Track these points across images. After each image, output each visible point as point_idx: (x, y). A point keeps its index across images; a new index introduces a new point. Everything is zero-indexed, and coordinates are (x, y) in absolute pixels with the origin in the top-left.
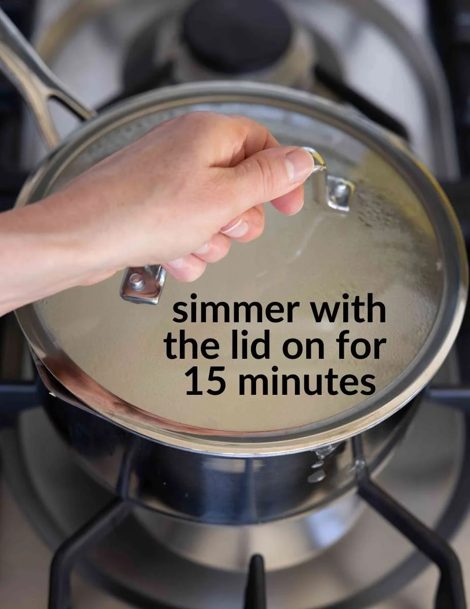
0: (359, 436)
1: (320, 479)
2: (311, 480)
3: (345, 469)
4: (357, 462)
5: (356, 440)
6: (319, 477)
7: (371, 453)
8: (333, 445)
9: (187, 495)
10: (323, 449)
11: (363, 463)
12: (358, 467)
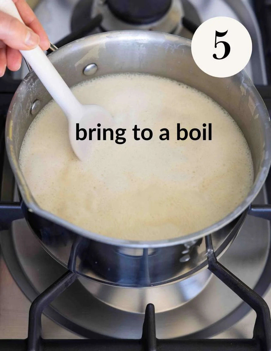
0: (210, 235)
1: (187, 260)
2: (182, 260)
3: (202, 254)
4: (209, 250)
5: (208, 238)
6: (186, 258)
7: (217, 245)
8: (195, 240)
9: (109, 269)
10: (189, 243)
11: (212, 250)
12: (209, 253)
